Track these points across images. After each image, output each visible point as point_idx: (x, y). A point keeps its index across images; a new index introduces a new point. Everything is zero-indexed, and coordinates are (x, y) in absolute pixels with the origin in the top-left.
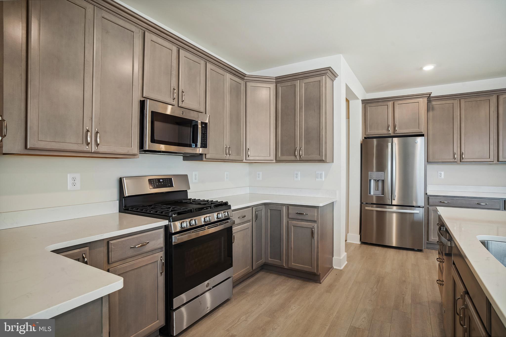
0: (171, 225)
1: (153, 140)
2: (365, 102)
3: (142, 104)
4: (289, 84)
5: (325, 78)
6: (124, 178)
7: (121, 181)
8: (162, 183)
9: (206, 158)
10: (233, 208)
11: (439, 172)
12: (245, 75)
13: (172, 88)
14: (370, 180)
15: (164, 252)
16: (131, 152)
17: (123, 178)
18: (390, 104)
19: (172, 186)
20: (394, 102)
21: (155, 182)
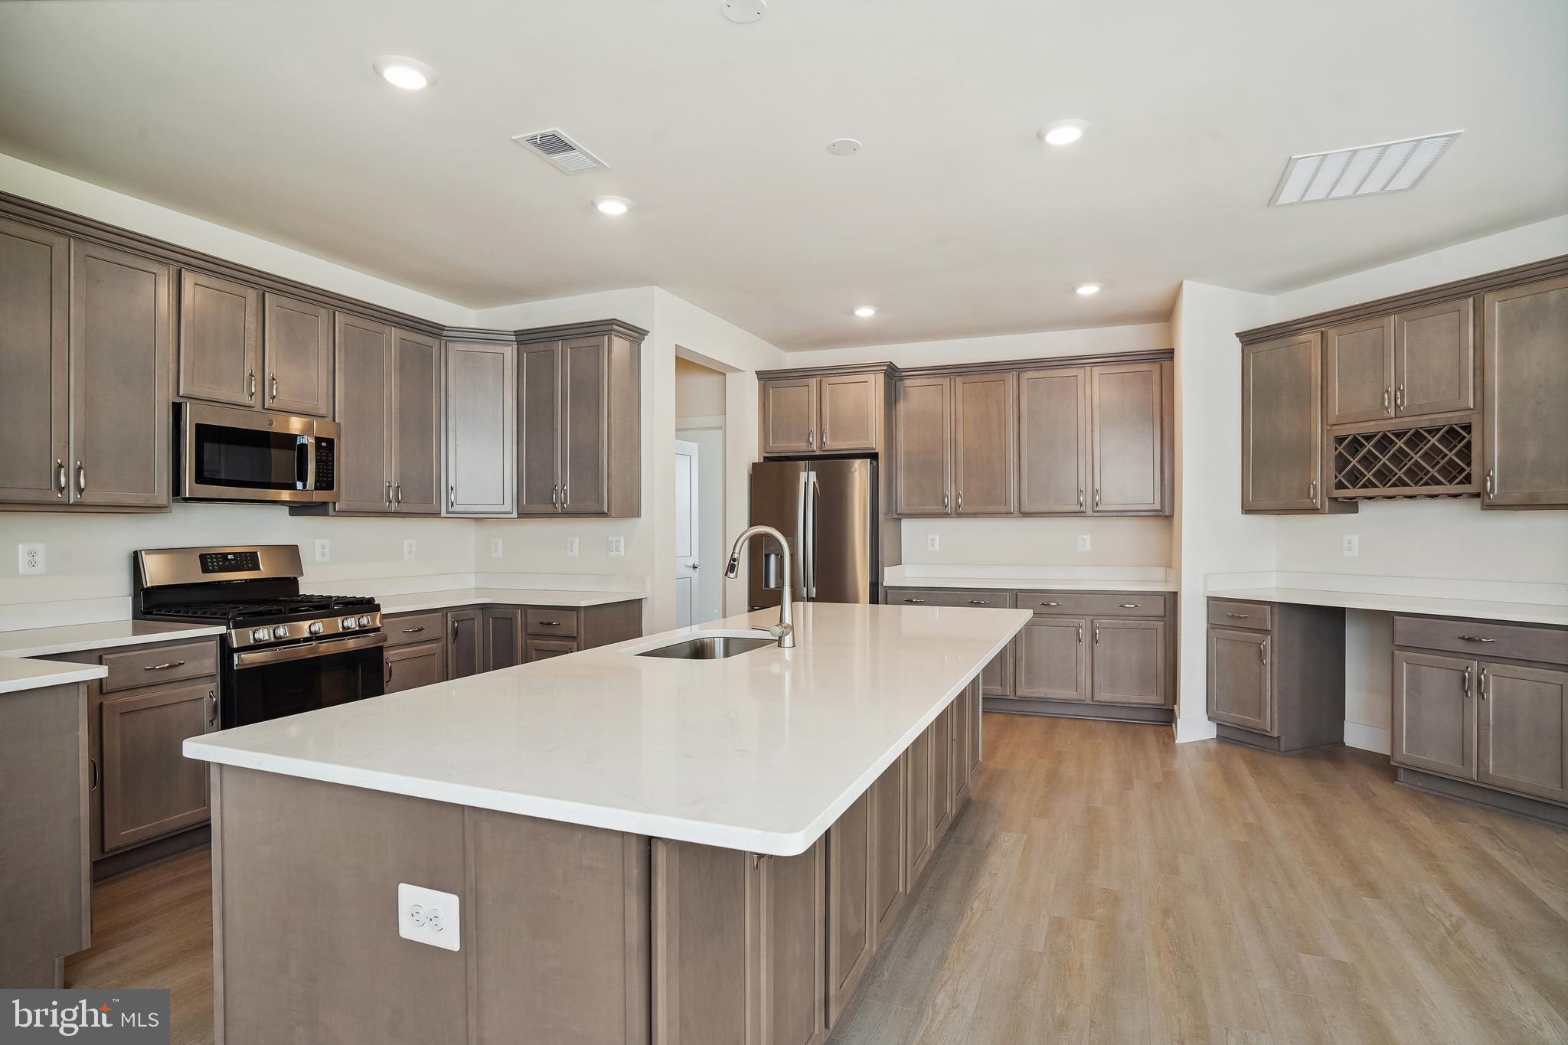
0: (230, 634)
1: (200, 478)
2: (767, 378)
3: (177, 409)
4: (541, 347)
5: (610, 340)
6: (143, 552)
7: (136, 559)
8: (233, 562)
9: (334, 509)
10: (384, 610)
11: (930, 537)
12: (442, 328)
13: (247, 375)
14: (768, 556)
15: (217, 684)
16: (152, 503)
17: (141, 551)
18: (813, 382)
19: (256, 567)
20: (821, 380)
21: (215, 560)
